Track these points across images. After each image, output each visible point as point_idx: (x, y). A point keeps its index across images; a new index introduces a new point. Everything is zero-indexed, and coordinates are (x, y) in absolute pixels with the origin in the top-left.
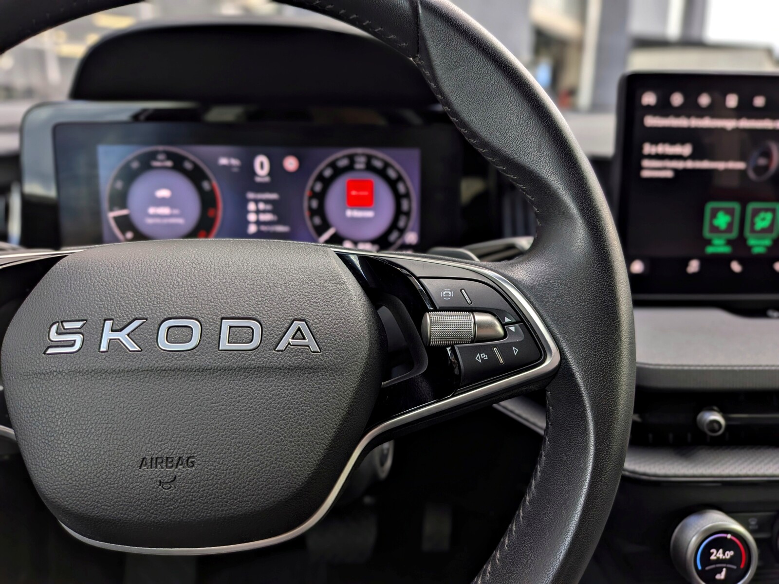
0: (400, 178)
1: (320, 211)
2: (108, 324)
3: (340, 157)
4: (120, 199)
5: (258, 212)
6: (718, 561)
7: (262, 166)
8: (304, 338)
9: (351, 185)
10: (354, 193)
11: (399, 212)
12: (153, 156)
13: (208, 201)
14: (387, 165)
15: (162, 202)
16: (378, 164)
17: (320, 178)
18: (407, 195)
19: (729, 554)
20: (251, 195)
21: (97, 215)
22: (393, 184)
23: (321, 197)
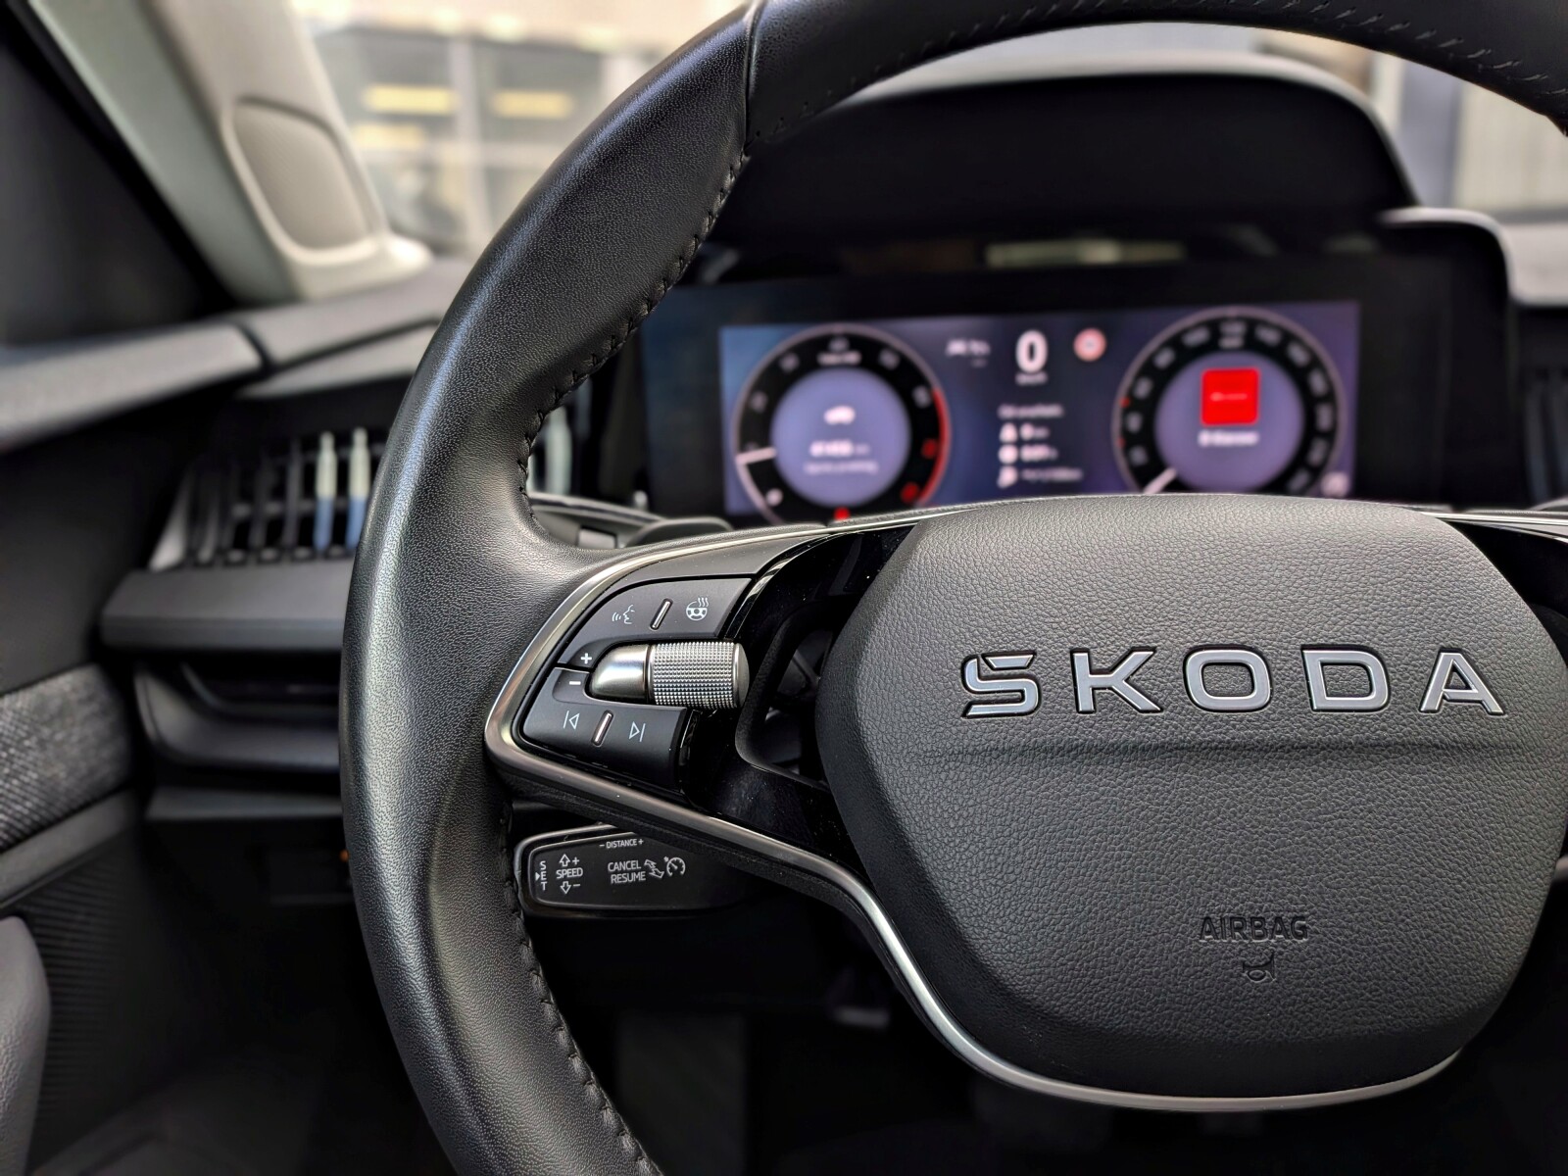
0: (1315, 363)
1: (1146, 437)
2: (1081, 659)
3: (1191, 325)
4: (758, 430)
5: (1020, 443)
7: (1032, 352)
8: (1468, 687)
9: (1210, 383)
10: (1217, 397)
11: (1310, 432)
12: (823, 344)
13: (924, 425)
14: (1288, 338)
15: (838, 432)
16: (1269, 336)
17: (1149, 369)
18: (1329, 397)
20: (1007, 411)
21: (716, 462)
22: (1299, 376)
23: (1148, 408)
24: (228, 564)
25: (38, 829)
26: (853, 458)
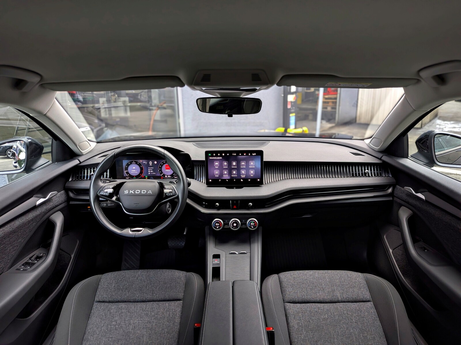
1: (161, 170)
3: (164, 161)
4: (127, 169)
5: (150, 171)
6: (217, 225)
7: (151, 163)
8: (151, 192)
10: (167, 167)
12: (132, 162)
13: (142, 169)
15: (134, 169)
17: (161, 165)
19: (219, 224)
20: (149, 168)
21: (122, 171)
23: (161, 168)
24: (76, 181)
25: (61, 204)
26: (135, 172)
